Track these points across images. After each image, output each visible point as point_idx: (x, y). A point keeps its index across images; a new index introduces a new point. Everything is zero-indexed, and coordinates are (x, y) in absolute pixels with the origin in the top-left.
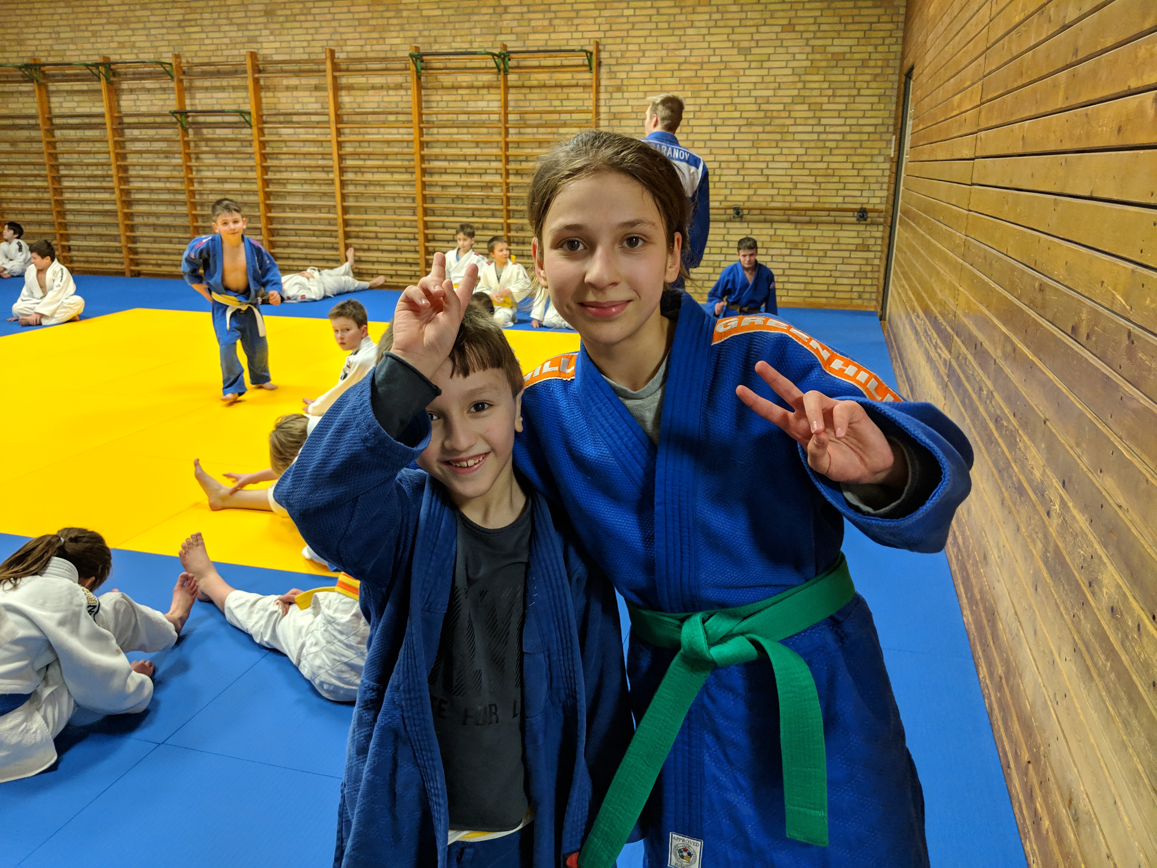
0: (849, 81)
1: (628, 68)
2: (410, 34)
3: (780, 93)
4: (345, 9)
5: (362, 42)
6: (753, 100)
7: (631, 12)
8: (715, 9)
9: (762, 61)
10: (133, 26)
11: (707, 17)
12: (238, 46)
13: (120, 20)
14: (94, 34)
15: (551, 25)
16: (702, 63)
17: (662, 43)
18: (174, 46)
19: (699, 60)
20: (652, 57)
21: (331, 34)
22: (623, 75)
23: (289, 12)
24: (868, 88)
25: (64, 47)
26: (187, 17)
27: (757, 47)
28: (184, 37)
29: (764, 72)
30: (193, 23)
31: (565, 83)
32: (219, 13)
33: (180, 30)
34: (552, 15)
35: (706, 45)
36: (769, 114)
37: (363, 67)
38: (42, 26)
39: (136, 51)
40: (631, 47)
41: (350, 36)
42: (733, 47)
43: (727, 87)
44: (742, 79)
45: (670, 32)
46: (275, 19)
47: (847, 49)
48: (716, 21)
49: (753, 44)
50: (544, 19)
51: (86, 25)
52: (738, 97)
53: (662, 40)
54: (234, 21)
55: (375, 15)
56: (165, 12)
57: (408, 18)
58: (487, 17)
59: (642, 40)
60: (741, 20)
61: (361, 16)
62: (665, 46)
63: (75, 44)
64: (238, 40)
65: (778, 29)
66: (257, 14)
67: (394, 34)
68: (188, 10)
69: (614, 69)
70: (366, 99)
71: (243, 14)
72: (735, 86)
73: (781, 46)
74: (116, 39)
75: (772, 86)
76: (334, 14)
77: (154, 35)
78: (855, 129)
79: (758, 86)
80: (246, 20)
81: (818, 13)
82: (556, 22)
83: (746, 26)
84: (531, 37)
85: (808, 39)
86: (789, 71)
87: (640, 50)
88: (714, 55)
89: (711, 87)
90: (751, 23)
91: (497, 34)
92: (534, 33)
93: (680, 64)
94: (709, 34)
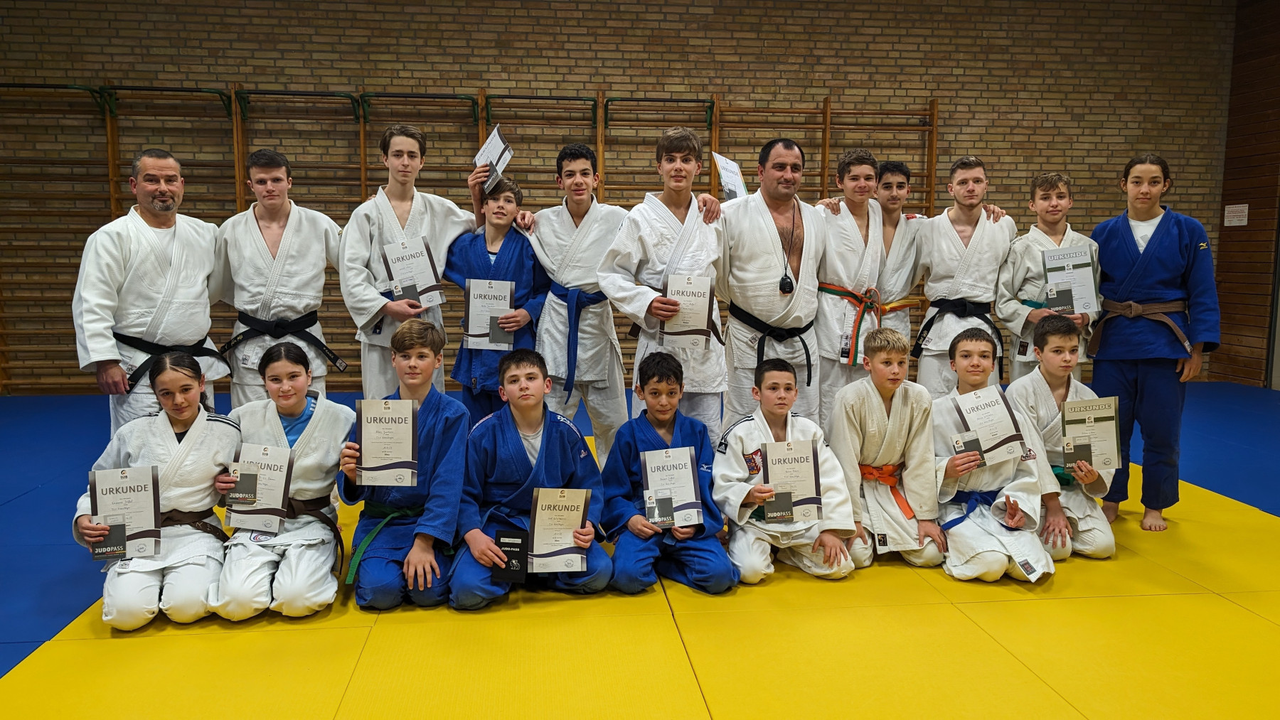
0: (1179, 151)
1: (956, 130)
2: (697, 81)
3: (1114, 161)
4: (613, 47)
5: (633, 87)
6: (1086, 167)
7: (960, 71)
8: (1048, 74)
9: (1095, 128)
10: (281, 46)
11: (1040, 81)
12: (451, 83)
13: (261, 37)
14: (213, 53)
15: (870, 80)
16: (1035, 128)
17: (994, 106)
18: (349, 77)
19: (1032, 124)
20: (982, 120)
21: (591, 75)
22: (952, 137)
23: (532, 45)
24: (1195, 158)
25: (153, 67)
26: (374, 41)
27: (1091, 113)
28: (366, 66)
29: (1098, 139)
30: (382, 49)
31: (885, 143)
32: (426, 39)
33: (360, 57)
34: (874, 70)
35: (1038, 109)
36: (1102, 182)
37: (633, 116)
38: (117, 37)
39: (283, 80)
40: (959, 108)
41: (618, 79)
42: (1066, 113)
43: (1060, 153)
44: (1076, 146)
45: (1002, 94)
46: (511, 52)
47: (1176, 120)
48: (1049, 85)
49: (1087, 111)
50: (863, 73)
51: (201, 41)
52: (1072, 163)
53: (993, 102)
54: (448, 50)
55: (652, 56)
56: (340, 32)
57: (696, 62)
58: (796, 67)
59: (972, 101)
60: (1074, 85)
61: (634, 56)
62: (996, 109)
63: (179, 65)
64: (453, 75)
65: (1111, 97)
66: (485, 44)
67: (677, 80)
68: (376, 33)
69: (942, 130)
70: (634, 155)
71: (464, 43)
72: (1068, 153)
73: (1114, 114)
74: (249, 62)
75: (1105, 153)
76: (596, 51)
77: (319, 61)
78: (1184, 198)
79: (1091, 154)
80: (468, 51)
81: (1148, 83)
82: (877, 77)
83: (1079, 92)
84: (847, 91)
85: (1140, 109)
86: (1122, 140)
87: (970, 112)
88: (1047, 120)
89: (1044, 152)
90: (1084, 89)
91: (806, 87)
92: (850, 87)
93: (1012, 128)
94: (1042, 99)
